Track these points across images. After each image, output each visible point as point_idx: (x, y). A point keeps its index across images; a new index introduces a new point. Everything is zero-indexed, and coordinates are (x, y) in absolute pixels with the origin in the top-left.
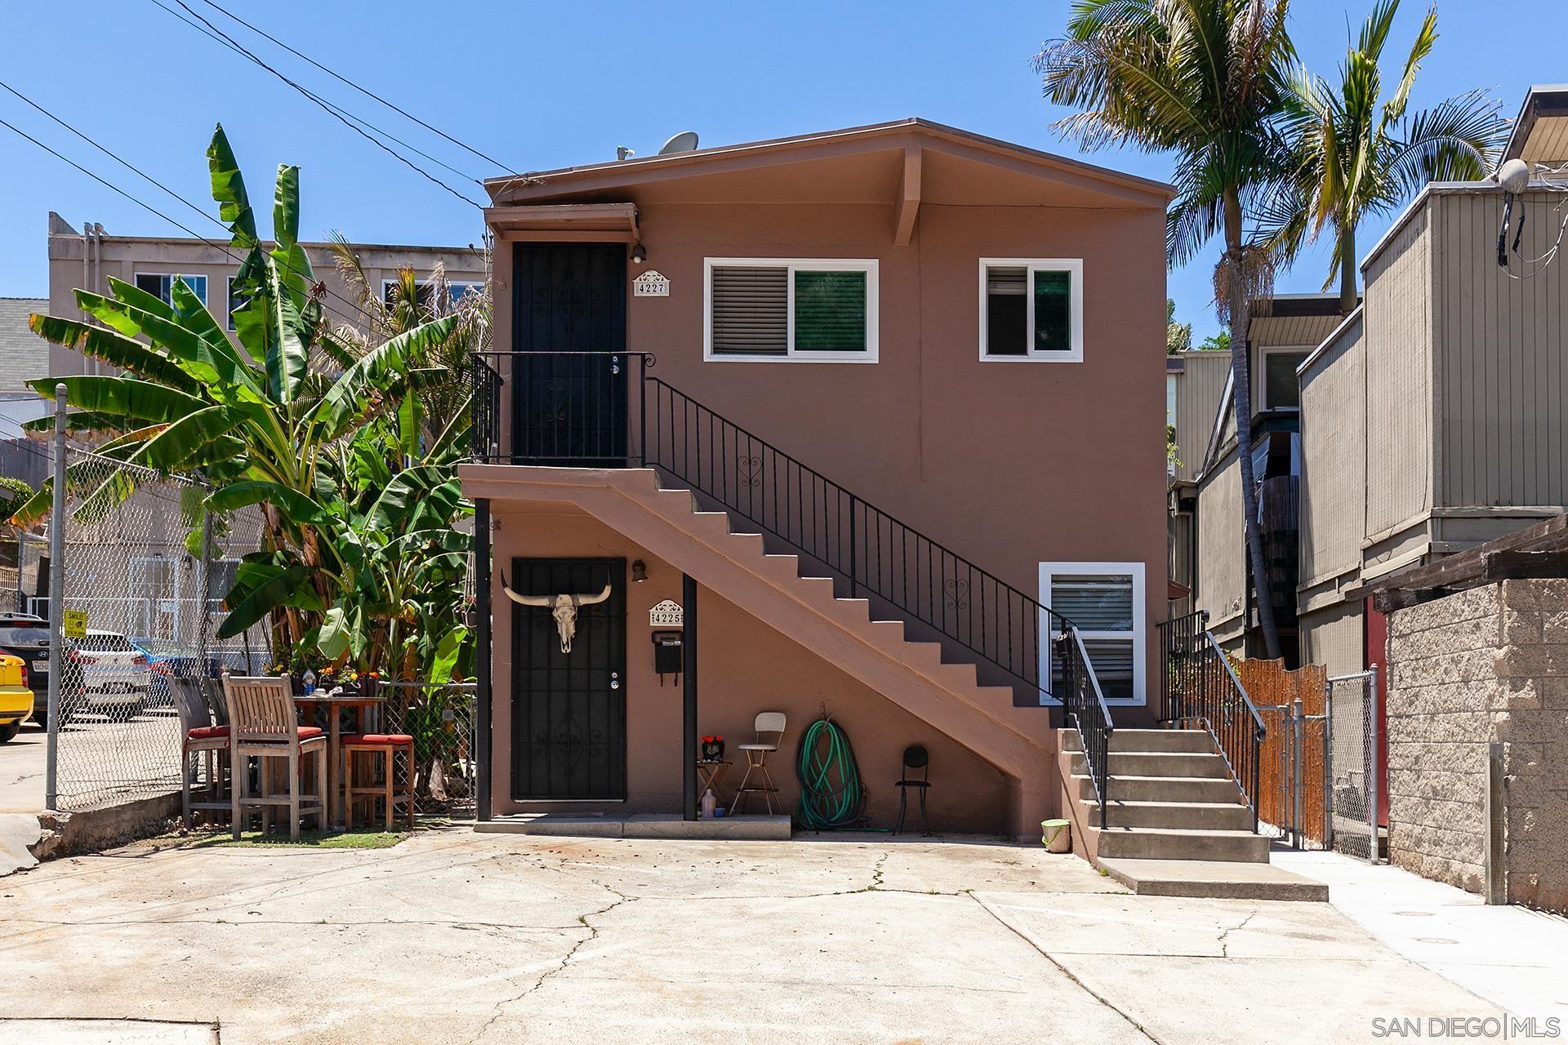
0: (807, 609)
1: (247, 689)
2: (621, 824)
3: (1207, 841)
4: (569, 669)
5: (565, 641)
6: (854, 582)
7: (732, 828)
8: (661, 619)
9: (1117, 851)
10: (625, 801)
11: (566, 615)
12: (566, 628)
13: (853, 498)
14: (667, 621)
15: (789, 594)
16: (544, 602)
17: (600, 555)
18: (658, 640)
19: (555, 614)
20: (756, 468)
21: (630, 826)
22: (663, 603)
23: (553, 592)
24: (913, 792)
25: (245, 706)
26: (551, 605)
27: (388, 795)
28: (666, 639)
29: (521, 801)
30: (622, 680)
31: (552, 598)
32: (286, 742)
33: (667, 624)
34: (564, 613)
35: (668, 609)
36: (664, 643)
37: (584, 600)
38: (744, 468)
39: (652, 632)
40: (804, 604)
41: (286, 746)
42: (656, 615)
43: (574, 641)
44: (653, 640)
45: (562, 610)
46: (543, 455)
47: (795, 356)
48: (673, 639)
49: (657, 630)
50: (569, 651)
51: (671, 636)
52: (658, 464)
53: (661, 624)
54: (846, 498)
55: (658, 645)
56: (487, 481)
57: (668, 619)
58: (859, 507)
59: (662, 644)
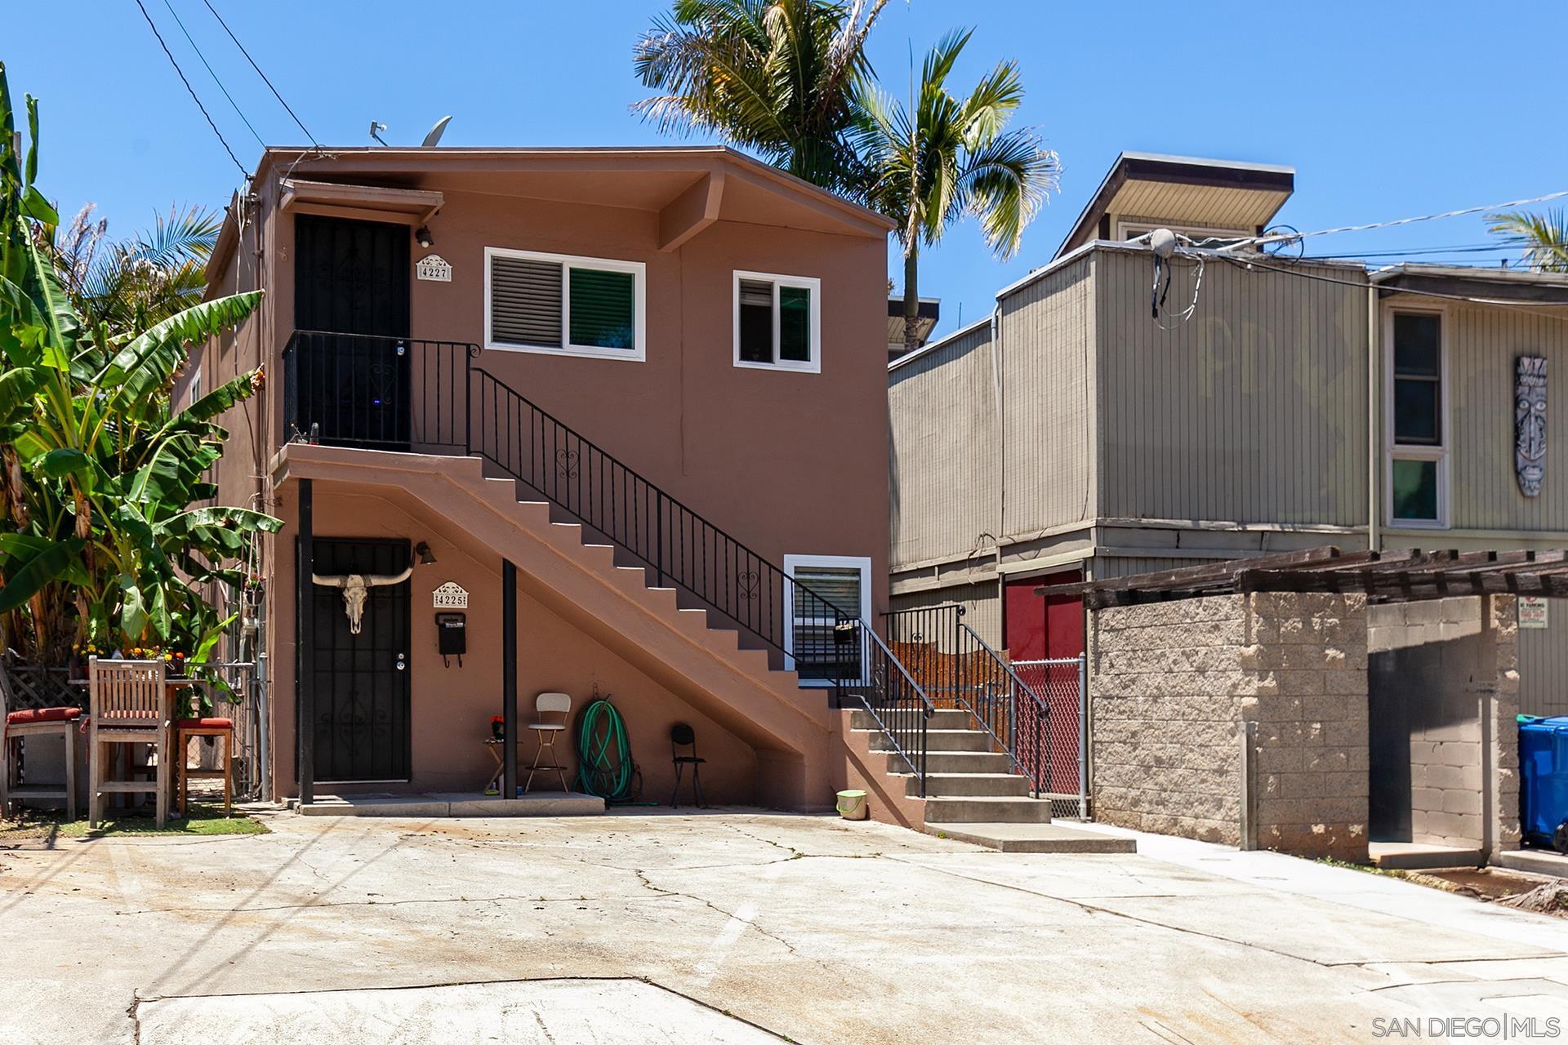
0: (620, 597)
3: (1006, 806)
4: (354, 650)
5: (356, 622)
6: (660, 572)
7: (552, 805)
8: (445, 600)
9: (938, 817)
10: (410, 781)
11: (358, 596)
12: (355, 609)
13: (660, 493)
14: (451, 603)
15: (605, 583)
16: (335, 582)
17: (384, 536)
18: (441, 622)
19: (346, 594)
20: (573, 461)
21: (457, 805)
22: (446, 585)
23: (344, 572)
24: (688, 767)
25: (109, 691)
26: (343, 586)
28: (448, 621)
30: (407, 661)
31: (343, 578)
32: (154, 728)
33: (450, 606)
34: (355, 594)
35: (451, 591)
36: (447, 624)
37: (376, 581)
38: (562, 460)
39: (435, 613)
40: (618, 592)
41: (154, 732)
42: (439, 598)
43: (363, 618)
44: (437, 622)
45: (353, 590)
46: (370, 438)
47: (569, 349)
48: (456, 621)
49: (440, 611)
50: (358, 632)
51: (454, 617)
52: (483, 453)
53: (444, 606)
54: (653, 493)
55: (442, 627)
56: (316, 461)
57: (451, 601)
58: (665, 501)
59: (445, 625)
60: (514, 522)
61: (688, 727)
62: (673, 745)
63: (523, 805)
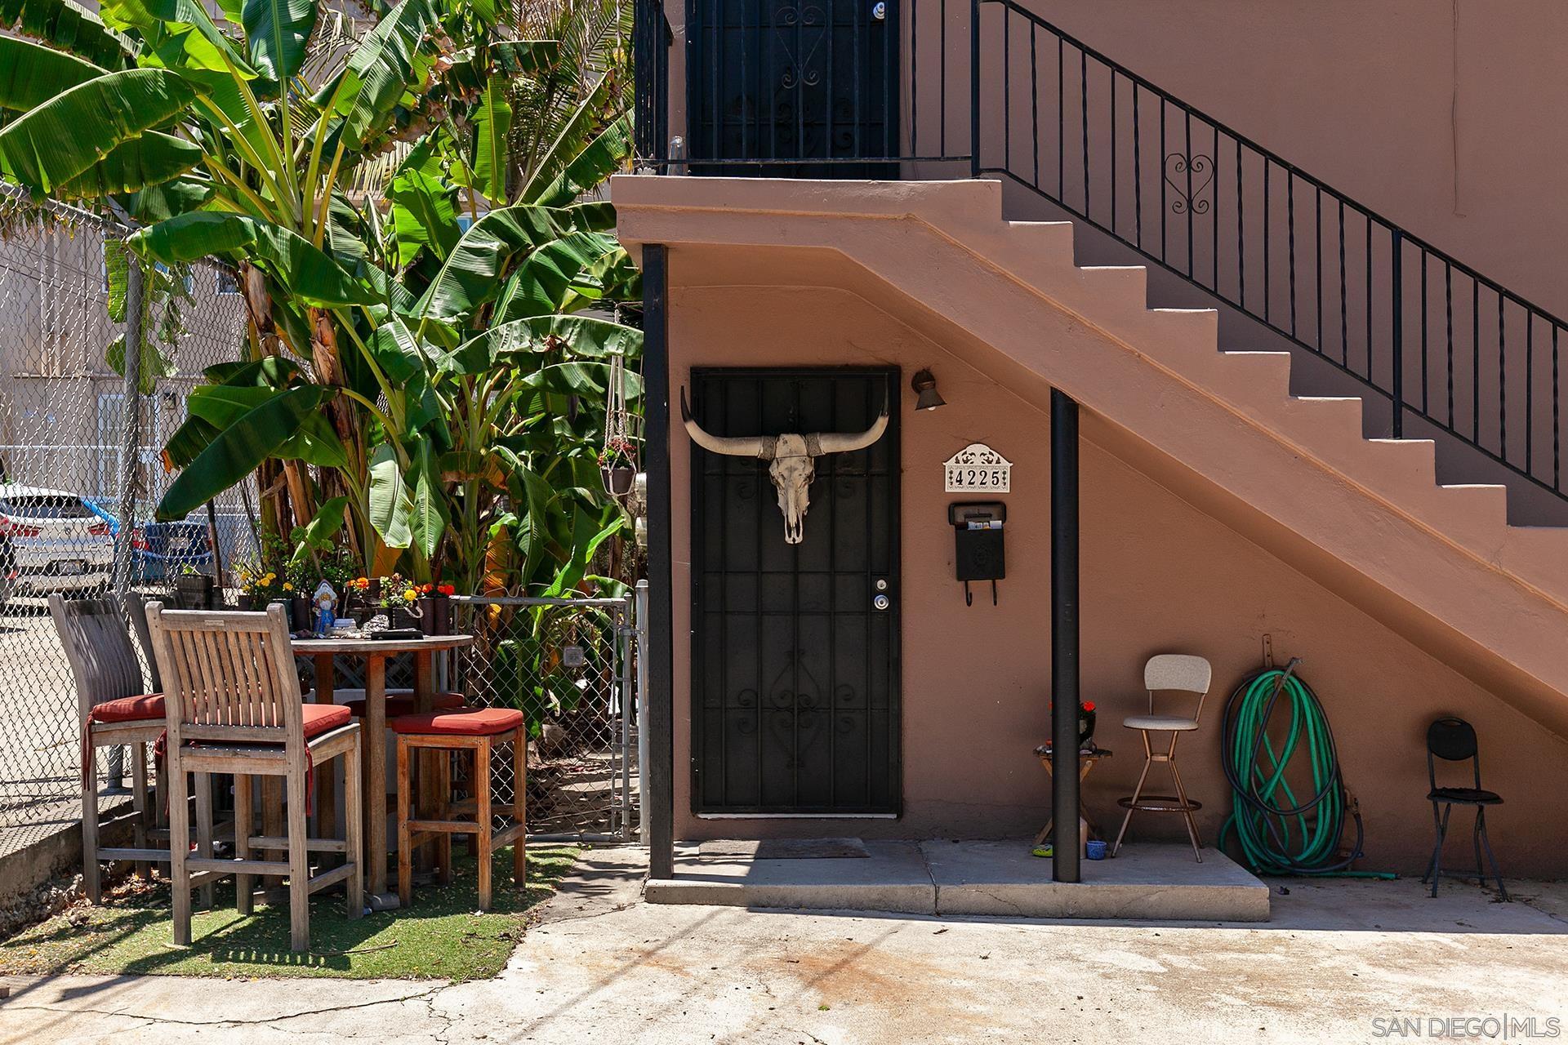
0: (1305, 461)
1: (198, 636)
2: (932, 889)
4: (796, 573)
5: (793, 521)
6: (1398, 405)
7: (1153, 898)
8: (966, 478)
10: (900, 817)
11: (796, 474)
12: (794, 501)
13: (1398, 234)
14: (977, 483)
15: (1272, 431)
16: (754, 448)
17: (851, 361)
18: (960, 519)
19: (774, 471)
20: (1201, 178)
21: (953, 893)
22: (970, 449)
23: (770, 430)
24: (1464, 812)
25: (195, 671)
26: (768, 456)
27: (481, 836)
28: (968, 516)
29: (709, 816)
30: (894, 594)
31: (769, 440)
32: (281, 746)
33: (977, 489)
34: (791, 470)
35: (978, 461)
36: (972, 525)
37: (828, 445)
38: (1178, 177)
39: (948, 503)
40: (1301, 450)
41: (279, 755)
42: (955, 475)
43: (806, 519)
44: (951, 519)
45: (787, 463)
46: (777, 157)
48: (989, 516)
49: (958, 499)
50: (799, 540)
51: (984, 510)
52: (1006, 172)
53: (965, 489)
54: (1382, 236)
55: (961, 528)
57: (978, 479)
58: (1408, 249)
59: (967, 525)
60: (1071, 311)
61: (1464, 723)
62: (1430, 759)
63: (1089, 895)
